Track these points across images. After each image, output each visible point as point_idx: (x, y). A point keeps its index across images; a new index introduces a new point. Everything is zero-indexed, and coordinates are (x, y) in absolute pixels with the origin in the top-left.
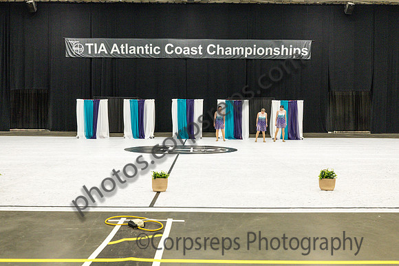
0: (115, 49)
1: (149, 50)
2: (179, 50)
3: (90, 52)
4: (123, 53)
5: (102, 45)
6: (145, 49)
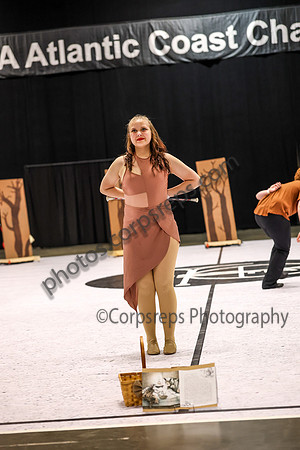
0: (35, 55)
1: (112, 48)
2: (181, 45)
4: (54, 62)
5: (6, 49)
6: (103, 49)
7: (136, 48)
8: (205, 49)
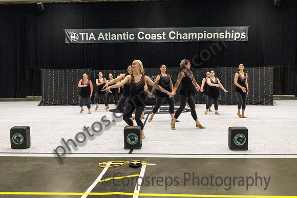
0: (101, 37)
1: (126, 36)
2: (148, 37)
3: (83, 40)
4: (107, 39)
5: (92, 34)
6: (123, 36)
7: (133, 37)
8: (155, 39)
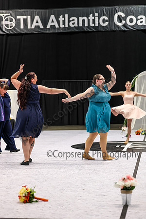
0: (52, 22)
1: (94, 20)
2: (131, 21)
3: (22, 27)
4: (62, 26)
5: (37, 18)
6: (89, 20)
7: (107, 21)
8: (144, 23)
